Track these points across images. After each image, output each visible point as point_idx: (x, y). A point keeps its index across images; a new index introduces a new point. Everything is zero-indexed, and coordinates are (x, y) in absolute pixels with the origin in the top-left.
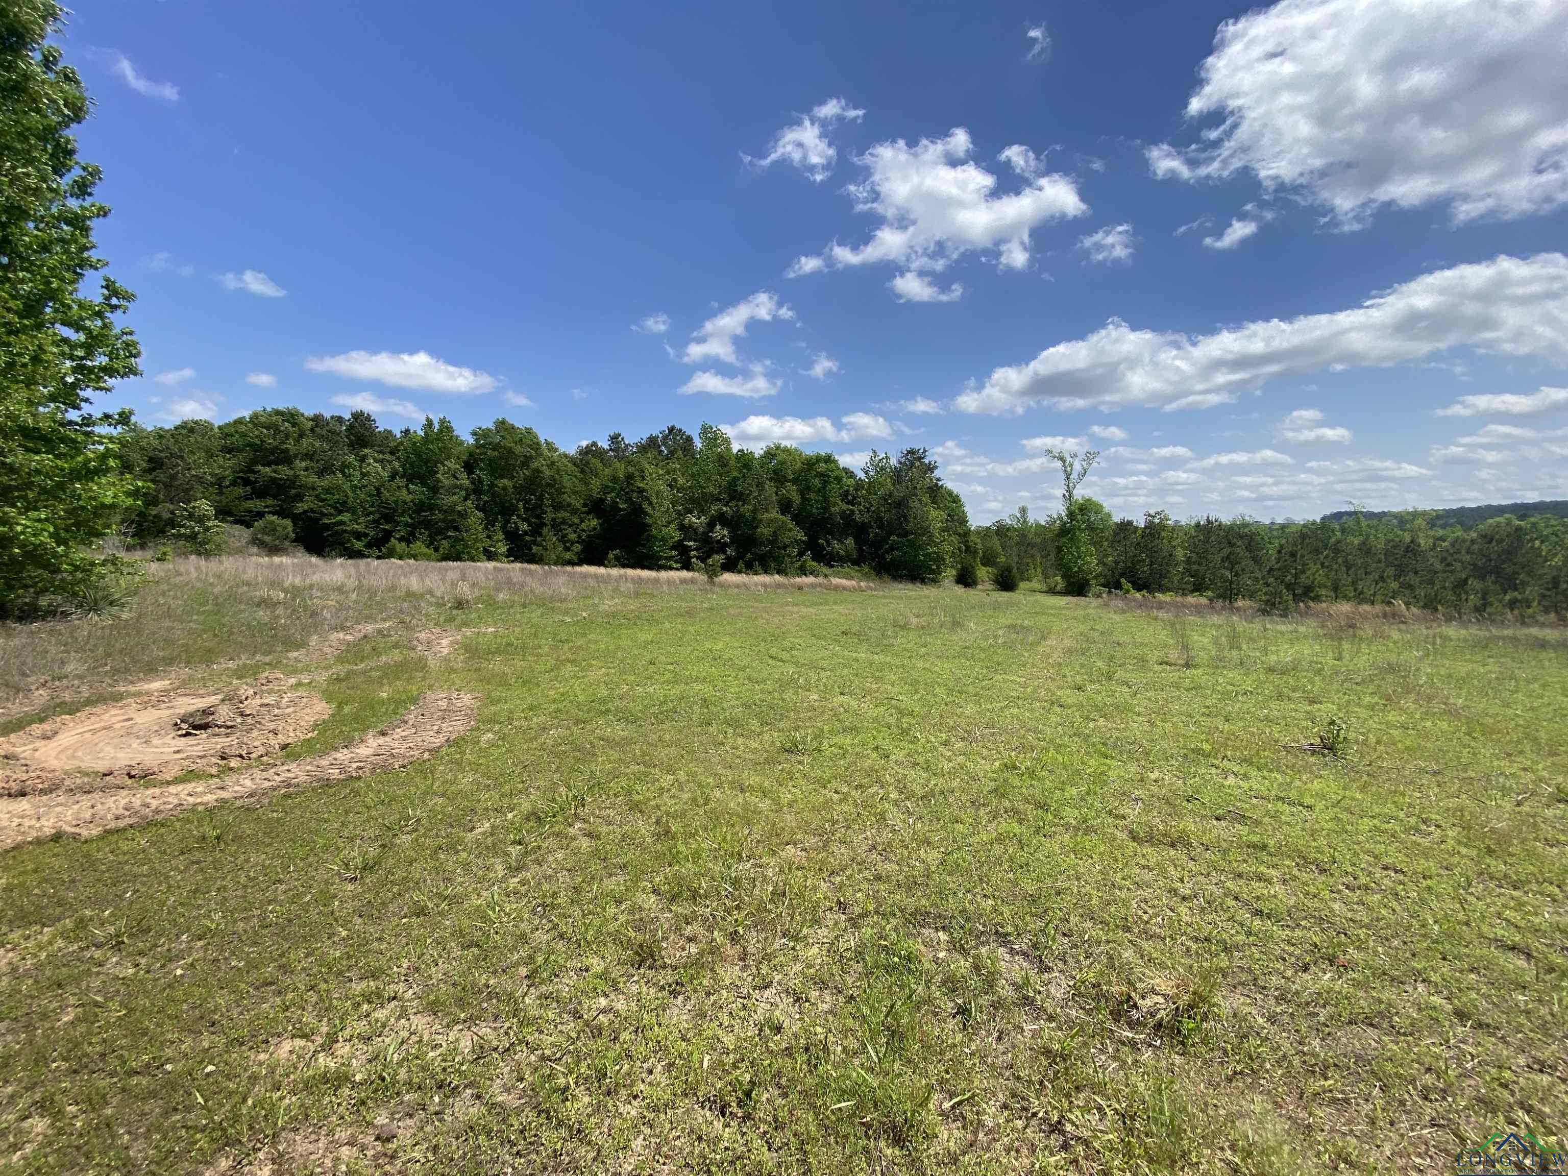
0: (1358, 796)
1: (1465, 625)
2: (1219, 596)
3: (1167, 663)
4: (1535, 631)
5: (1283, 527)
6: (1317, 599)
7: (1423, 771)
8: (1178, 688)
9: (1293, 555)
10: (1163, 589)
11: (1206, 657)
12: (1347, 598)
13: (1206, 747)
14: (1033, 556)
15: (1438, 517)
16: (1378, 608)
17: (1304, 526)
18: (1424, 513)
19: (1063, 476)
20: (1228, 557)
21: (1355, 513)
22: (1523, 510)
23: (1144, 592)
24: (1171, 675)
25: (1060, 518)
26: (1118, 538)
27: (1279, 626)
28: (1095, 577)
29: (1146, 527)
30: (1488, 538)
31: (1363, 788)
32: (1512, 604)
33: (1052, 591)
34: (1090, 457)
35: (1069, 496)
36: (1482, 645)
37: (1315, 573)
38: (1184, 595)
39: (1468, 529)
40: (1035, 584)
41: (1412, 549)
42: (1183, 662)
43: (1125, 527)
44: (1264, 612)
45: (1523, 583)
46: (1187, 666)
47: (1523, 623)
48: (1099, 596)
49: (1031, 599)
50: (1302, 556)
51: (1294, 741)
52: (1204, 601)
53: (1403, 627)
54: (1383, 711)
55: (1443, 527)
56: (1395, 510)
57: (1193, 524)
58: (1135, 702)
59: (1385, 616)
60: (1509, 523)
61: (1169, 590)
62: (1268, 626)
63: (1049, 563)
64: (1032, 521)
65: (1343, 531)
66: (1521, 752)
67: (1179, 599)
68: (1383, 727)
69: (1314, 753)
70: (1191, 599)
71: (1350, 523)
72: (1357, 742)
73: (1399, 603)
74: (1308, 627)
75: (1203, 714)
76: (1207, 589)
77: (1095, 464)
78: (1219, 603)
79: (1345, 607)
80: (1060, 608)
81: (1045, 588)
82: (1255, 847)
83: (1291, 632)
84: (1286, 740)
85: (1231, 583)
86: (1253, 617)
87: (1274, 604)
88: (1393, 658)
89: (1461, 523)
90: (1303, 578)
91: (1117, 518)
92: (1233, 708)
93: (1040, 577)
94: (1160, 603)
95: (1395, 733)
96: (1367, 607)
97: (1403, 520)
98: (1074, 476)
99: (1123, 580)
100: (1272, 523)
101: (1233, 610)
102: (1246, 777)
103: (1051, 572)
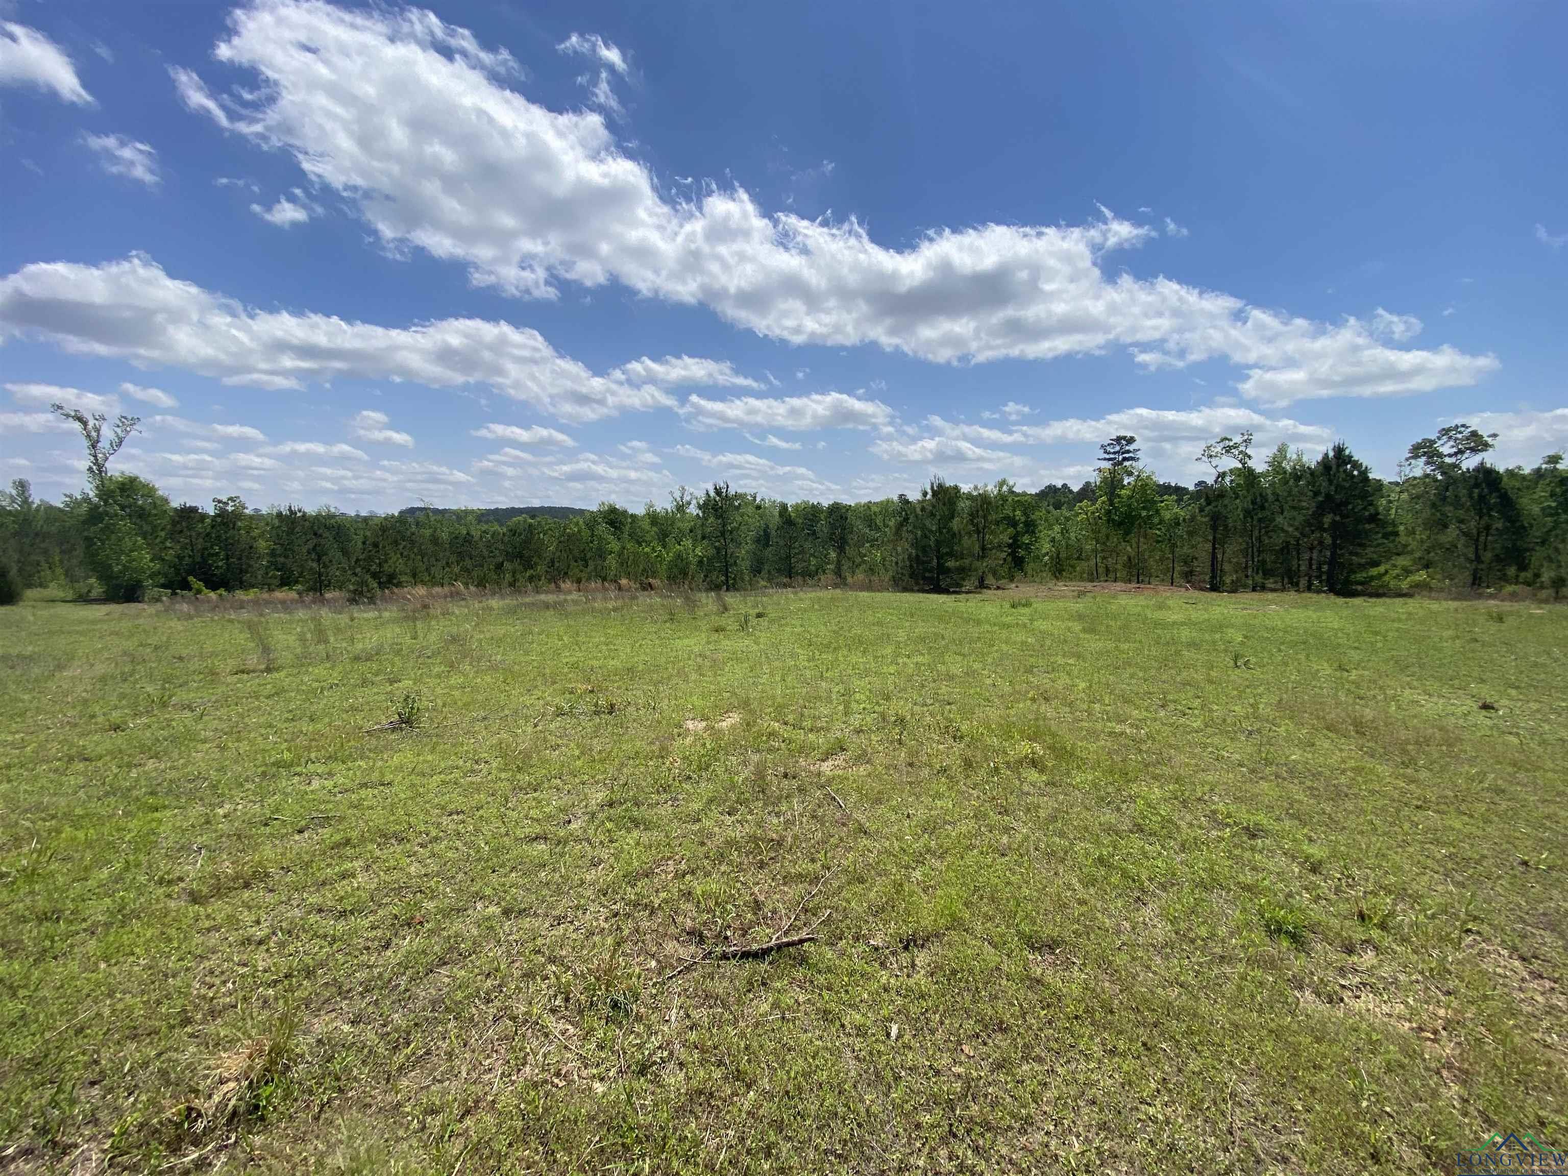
0: (430, 758)
1: (503, 597)
2: (310, 589)
3: (243, 672)
4: (543, 597)
5: (366, 520)
6: (399, 585)
7: (474, 720)
8: (257, 698)
9: (376, 545)
10: (245, 586)
11: (290, 656)
12: (423, 583)
13: (287, 756)
14: (46, 552)
15: (482, 515)
16: (446, 589)
17: (386, 519)
18: (472, 511)
19: (86, 443)
20: (314, 549)
21: (425, 509)
22: (532, 512)
23: (222, 591)
24: (251, 683)
25: (86, 499)
26: (178, 527)
27: (365, 614)
28: (151, 576)
29: (217, 515)
30: (513, 532)
31: (433, 750)
32: (531, 579)
33: (84, 599)
34: (127, 422)
35: (98, 470)
36: (512, 612)
37: (396, 563)
38: (270, 590)
39: (501, 525)
40: (53, 591)
41: (468, 539)
42: (263, 667)
43: (188, 514)
44: (353, 601)
45: (536, 564)
46: (268, 670)
47: (538, 592)
48: (158, 600)
49: (45, 613)
50: (384, 547)
51: (377, 724)
52: (293, 595)
53: (463, 603)
54: (447, 677)
55: (487, 522)
56: (454, 507)
57: (274, 512)
58: (200, 727)
59: (452, 596)
60: (525, 521)
61: (253, 586)
62: (356, 615)
63: (75, 561)
64: (37, 502)
65: (417, 524)
66: (536, 687)
67: (266, 596)
68: (447, 690)
69: (394, 730)
70: (279, 595)
71: (421, 516)
72: (427, 710)
73: (460, 585)
74: (391, 611)
75: (287, 720)
76: (297, 582)
77: (133, 433)
78: (308, 599)
79: (421, 591)
80: (94, 622)
81: (70, 595)
82: (337, 846)
83: (376, 618)
84: (368, 726)
85: (320, 575)
86: (342, 607)
87: (361, 593)
88: (454, 630)
89: (498, 520)
90: (386, 567)
91: (175, 503)
92: (318, 707)
93: (62, 580)
94: (242, 602)
95: (456, 693)
96: (438, 589)
97: (461, 516)
98: (104, 444)
99: (191, 578)
100: (358, 516)
101: (323, 601)
102: (331, 774)
103: (79, 572)
